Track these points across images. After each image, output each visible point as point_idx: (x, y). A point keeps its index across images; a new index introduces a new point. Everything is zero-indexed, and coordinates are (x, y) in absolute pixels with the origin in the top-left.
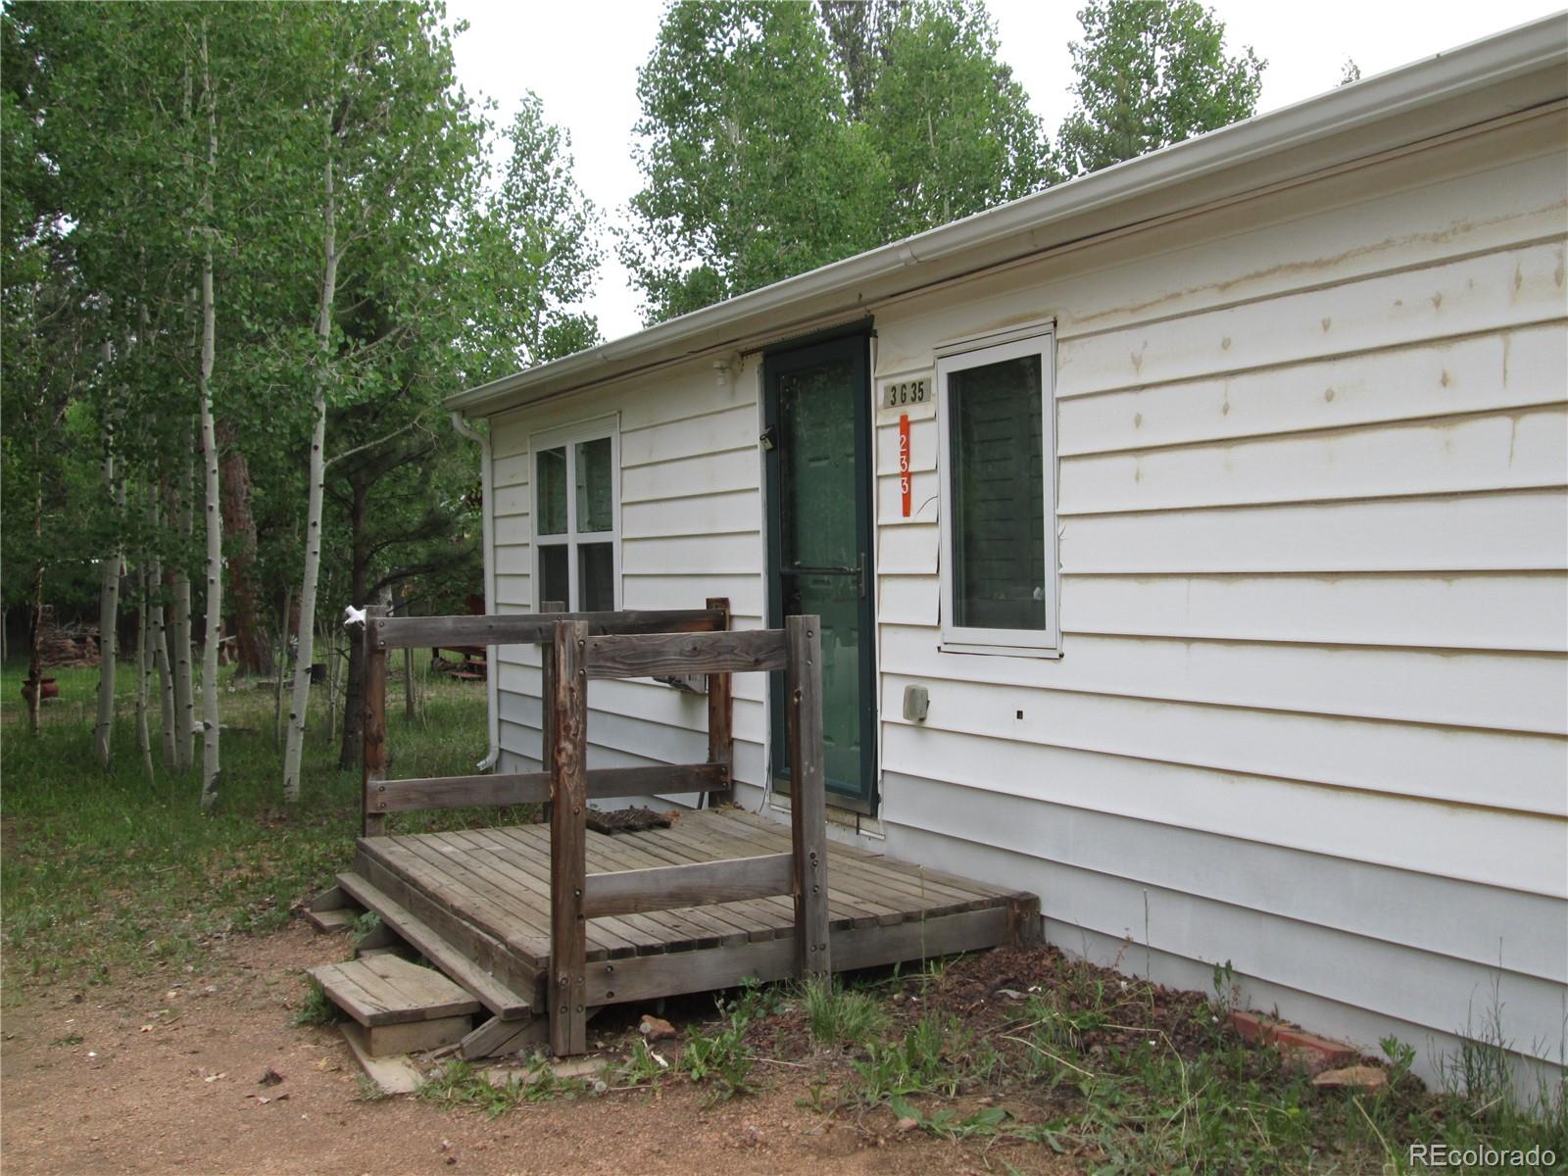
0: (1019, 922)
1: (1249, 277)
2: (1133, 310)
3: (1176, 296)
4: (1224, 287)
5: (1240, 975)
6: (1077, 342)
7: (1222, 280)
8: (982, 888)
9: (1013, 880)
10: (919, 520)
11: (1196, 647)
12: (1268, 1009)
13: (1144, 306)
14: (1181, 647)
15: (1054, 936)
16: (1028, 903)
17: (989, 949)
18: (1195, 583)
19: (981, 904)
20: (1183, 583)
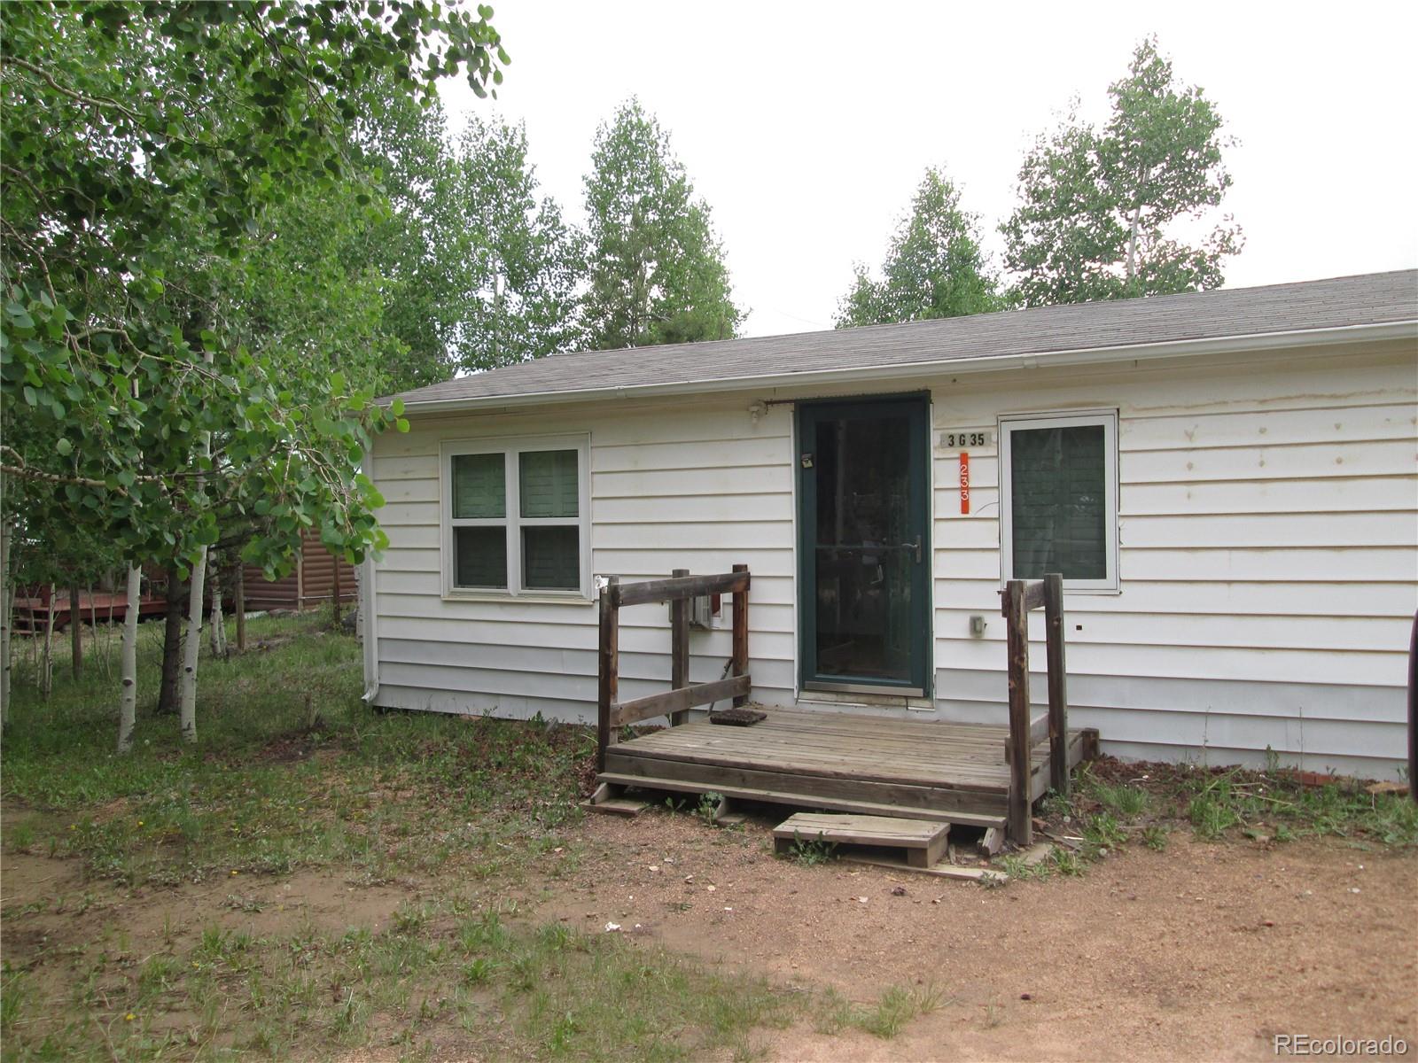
1: (1280, 399)
2: (1187, 408)
3: (1225, 403)
4: (1263, 402)
6: (1136, 421)
7: (1262, 398)
10: (978, 516)
11: (1235, 587)
13: (1197, 406)
14: (1224, 587)
18: (1235, 554)
20: (1226, 553)
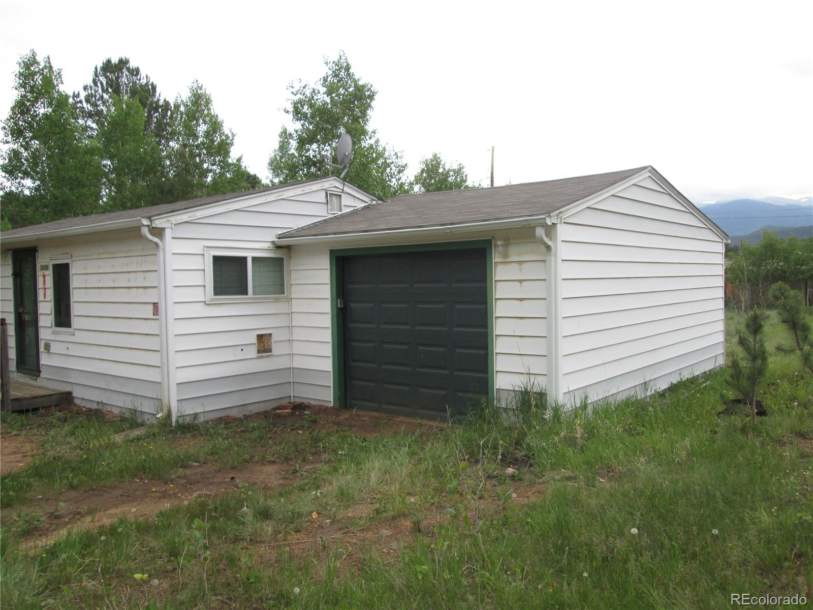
0: (66, 398)
3: (92, 254)
5: (105, 404)
6: (75, 261)
8: (53, 390)
9: (67, 388)
10: (48, 300)
11: (96, 332)
12: (109, 410)
13: (87, 255)
14: (94, 332)
15: (77, 402)
16: (69, 394)
17: (59, 405)
18: (96, 318)
19: (56, 394)
20: (94, 318)
